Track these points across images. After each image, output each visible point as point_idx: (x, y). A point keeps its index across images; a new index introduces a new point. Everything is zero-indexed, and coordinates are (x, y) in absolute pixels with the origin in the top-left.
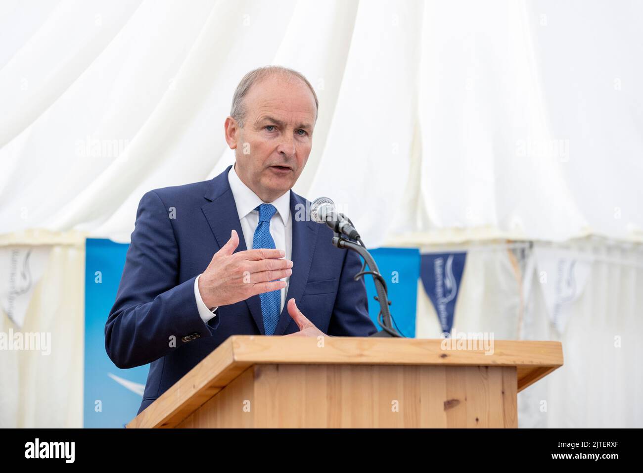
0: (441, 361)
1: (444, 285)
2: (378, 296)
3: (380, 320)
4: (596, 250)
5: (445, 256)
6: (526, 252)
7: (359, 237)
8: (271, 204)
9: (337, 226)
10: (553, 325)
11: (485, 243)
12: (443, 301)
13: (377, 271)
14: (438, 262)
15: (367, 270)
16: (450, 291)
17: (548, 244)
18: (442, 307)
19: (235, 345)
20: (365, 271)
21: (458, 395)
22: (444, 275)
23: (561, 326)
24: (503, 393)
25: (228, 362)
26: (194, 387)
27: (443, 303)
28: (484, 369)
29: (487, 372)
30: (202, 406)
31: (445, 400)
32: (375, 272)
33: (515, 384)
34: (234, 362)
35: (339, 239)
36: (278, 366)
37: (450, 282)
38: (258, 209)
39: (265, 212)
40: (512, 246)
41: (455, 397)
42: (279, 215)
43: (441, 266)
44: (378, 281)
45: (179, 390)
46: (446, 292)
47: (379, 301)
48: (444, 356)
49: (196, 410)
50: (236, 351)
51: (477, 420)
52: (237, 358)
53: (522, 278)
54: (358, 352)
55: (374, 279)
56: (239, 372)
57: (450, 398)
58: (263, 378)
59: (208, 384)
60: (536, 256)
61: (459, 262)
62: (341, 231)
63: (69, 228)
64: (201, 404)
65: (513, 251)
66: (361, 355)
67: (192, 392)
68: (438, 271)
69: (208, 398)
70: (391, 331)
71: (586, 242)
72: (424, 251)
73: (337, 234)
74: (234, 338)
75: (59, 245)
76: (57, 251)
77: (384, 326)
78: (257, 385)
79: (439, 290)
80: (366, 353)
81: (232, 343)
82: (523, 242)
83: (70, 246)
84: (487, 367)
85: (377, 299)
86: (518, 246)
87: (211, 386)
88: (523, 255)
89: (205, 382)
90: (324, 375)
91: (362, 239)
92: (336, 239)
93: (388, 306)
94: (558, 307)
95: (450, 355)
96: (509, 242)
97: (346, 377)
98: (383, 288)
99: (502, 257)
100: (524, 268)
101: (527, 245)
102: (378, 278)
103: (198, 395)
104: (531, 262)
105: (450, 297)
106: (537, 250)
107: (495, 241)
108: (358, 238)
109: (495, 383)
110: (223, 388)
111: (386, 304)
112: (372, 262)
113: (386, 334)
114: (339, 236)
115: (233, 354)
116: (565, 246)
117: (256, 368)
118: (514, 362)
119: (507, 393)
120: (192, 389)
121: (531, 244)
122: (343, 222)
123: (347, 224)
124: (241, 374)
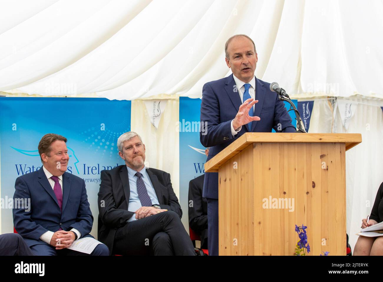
0: (320, 141)
1: (306, 113)
3: (297, 126)
4: (358, 100)
5: (306, 103)
6: (335, 101)
7: (289, 96)
8: (249, 83)
9: (280, 93)
10: (344, 127)
11: (320, 98)
12: (305, 119)
13: (296, 109)
14: (304, 105)
15: (292, 108)
16: (308, 115)
17: (342, 98)
20: (291, 109)
21: (325, 153)
22: (306, 109)
23: (347, 128)
24: (341, 152)
25: (245, 142)
26: (231, 151)
28: (334, 144)
30: (233, 157)
31: (321, 155)
33: (345, 148)
34: (247, 142)
36: (262, 143)
37: (308, 112)
38: (244, 86)
39: (247, 87)
40: (329, 99)
41: (324, 154)
42: (252, 87)
44: (296, 113)
45: (225, 152)
48: (321, 139)
49: (230, 159)
50: (247, 138)
51: (332, 162)
52: (248, 141)
53: (333, 110)
54: (290, 138)
56: (247, 145)
57: (322, 154)
58: (256, 147)
59: (237, 149)
60: (338, 102)
61: (311, 104)
62: (282, 94)
63: (174, 94)
65: (330, 101)
66: (291, 139)
67: (230, 152)
68: (304, 108)
69: (235, 155)
70: (301, 130)
71: (355, 97)
73: (280, 96)
75: (170, 99)
76: (169, 101)
77: (299, 128)
78: (254, 150)
79: (304, 115)
80: (293, 138)
81: (246, 135)
82: (333, 97)
83: (174, 99)
84: (335, 143)
85: (296, 119)
86: (332, 99)
87: (237, 150)
88: (333, 102)
89: (236, 149)
90: (278, 147)
91: (290, 97)
92: (280, 97)
94: (345, 120)
95: (323, 139)
96: (328, 97)
97: (286, 147)
98: (298, 115)
99: (326, 103)
100: (334, 106)
102: (297, 111)
103: (233, 153)
104: (336, 105)
105: (308, 117)
106: (338, 100)
107: (323, 97)
109: (338, 148)
110: (241, 151)
111: (299, 121)
112: (294, 106)
113: (300, 132)
116: (348, 99)
117: (254, 144)
118: (345, 141)
119: (342, 152)
120: (230, 151)
121: (336, 98)
122: (282, 91)
123: (284, 92)
124: (248, 146)
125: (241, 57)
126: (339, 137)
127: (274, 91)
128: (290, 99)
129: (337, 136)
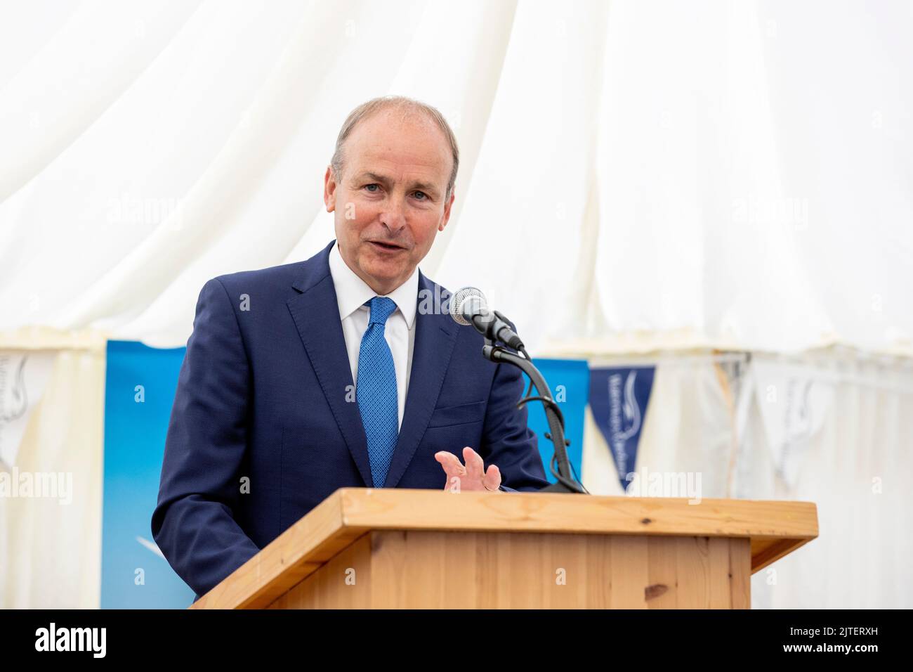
0: (641, 528)
1: (622, 414)
2: (552, 433)
3: (553, 467)
4: (841, 366)
5: (624, 372)
6: (742, 367)
7: (523, 345)
8: (389, 296)
9: (491, 328)
10: (779, 474)
11: (684, 353)
12: (621, 438)
13: (549, 396)
14: (615, 381)
15: (534, 394)
16: (631, 423)
17: (773, 356)
18: (619, 446)
19: (345, 503)
20: (531, 397)
21: (666, 578)
22: (622, 399)
23: (791, 476)
24: (730, 576)
25: (334, 526)
26: (282, 561)
27: (620, 440)
28: (704, 541)
29: (707, 544)
30: (291, 589)
31: (646, 584)
32: (546, 398)
33: (747, 562)
34: (344, 526)
35: (493, 349)
36: (405, 534)
37: (631, 410)
38: (368, 304)
39: (380, 309)
40: (721, 358)
41: (661, 582)
42: (399, 312)
43: (618, 386)
44: (550, 412)
45: (259, 567)
46: (626, 424)
47: (552, 440)
48: (646, 521)
49: (282, 595)
50: (346, 510)
52: (348, 522)
53: (735, 406)
54: (522, 514)
55: (545, 409)
56: (347, 542)
57: (654, 583)
58: (383, 550)
59: (303, 557)
60: (756, 374)
61: (644, 381)
62: (496, 337)
63: (82, 326)
64: (290, 586)
65: (722, 366)
66: (526, 519)
67: (280, 569)
68: (615, 393)
69: (300, 579)
70: (568, 483)
71: (826, 354)
72: (594, 364)
73: (490, 342)
74: (343, 492)
75: (67, 349)
76: (65, 357)
77: (559, 476)
78: (376, 561)
79: (615, 421)
80: (532, 515)
81: (341, 499)
82: (737, 352)
83: (84, 351)
84: (707, 538)
85: (549, 438)
86: (730, 359)
87: (307, 561)
88: (737, 371)
89: (300, 555)
90: (471, 548)
91: (526, 349)
92: (488, 348)
93: (566, 448)
94: (786, 448)
95: (655, 521)
96: (717, 352)
97: (504, 550)
98: (558, 421)
99: (707, 375)
100: (738, 390)
101: (742, 358)
102: (552, 408)
103: (288, 574)
104: (747, 383)
105: (631, 432)
106: (756, 364)
107: (697, 351)
108: (521, 348)
109: (718, 560)
110: (324, 564)
111: (562, 444)
112: (544, 385)
113: (561, 488)
114: (493, 345)
115: (343, 516)
116: (797, 360)
117: (374, 536)
118: (748, 531)
119: (736, 576)
120: (280, 564)
121: (749, 356)
122: (499, 324)
123: (504, 328)
124: (351, 544)
125: (386, 194)
126: (725, 515)
127: (467, 324)
128: (527, 358)
129: (716, 511)
